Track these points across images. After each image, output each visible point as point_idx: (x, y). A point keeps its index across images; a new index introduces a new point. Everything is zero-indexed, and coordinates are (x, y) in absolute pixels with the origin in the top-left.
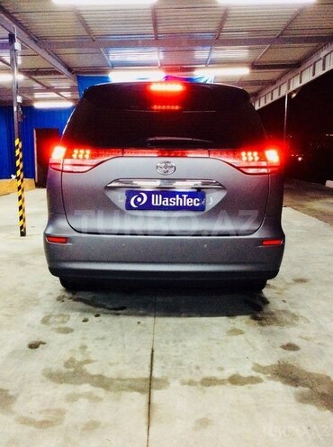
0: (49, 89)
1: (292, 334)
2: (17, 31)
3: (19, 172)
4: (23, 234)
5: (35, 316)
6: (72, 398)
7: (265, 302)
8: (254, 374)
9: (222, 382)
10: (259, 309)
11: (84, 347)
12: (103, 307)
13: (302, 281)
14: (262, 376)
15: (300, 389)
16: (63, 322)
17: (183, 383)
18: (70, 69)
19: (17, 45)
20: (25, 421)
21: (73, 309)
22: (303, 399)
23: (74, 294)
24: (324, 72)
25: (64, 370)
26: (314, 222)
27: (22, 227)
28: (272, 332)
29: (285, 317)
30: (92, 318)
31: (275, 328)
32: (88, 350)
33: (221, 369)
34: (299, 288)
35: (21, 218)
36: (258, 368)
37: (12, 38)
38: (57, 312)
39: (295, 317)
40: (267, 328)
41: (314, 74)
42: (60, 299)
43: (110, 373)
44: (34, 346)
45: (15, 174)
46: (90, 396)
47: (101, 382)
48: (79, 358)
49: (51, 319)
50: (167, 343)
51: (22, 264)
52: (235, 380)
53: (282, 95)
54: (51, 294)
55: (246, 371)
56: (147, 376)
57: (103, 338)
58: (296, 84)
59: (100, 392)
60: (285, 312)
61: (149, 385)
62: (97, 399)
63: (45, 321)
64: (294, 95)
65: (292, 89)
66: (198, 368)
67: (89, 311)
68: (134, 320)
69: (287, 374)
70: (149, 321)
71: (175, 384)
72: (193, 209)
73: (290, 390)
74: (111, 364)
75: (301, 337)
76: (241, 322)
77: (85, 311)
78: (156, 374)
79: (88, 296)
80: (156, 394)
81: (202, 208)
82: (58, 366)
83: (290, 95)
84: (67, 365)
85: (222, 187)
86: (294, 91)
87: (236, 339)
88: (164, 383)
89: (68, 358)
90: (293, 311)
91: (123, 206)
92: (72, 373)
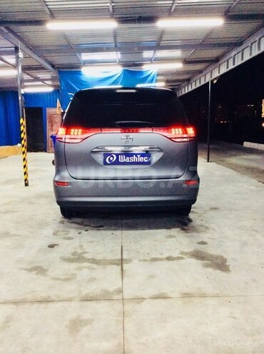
0: (37, 79)
1: (204, 237)
2: (20, 44)
3: (23, 142)
4: (27, 185)
5: (48, 231)
6: (80, 269)
7: (190, 221)
8: (180, 256)
9: (162, 260)
10: (186, 224)
11: (81, 246)
12: (90, 226)
13: (215, 209)
14: (184, 256)
15: (205, 262)
16: (66, 234)
17: (140, 261)
18: (53, 66)
19: (21, 55)
20: (56, 279)
21: (71, 228)
22: (207, 266)
23: (70, 219)
24: (234, 67)
25: (72, 257)
26: (229, 172)
27: (26, 180)
28: (192, 236)
29: (201, 228)
30: (83, 232)
31: (195, 234)
32: (84, 247)
33: (162, 254)
34: (213, 213)
35: (25, 173)
36: (182, 253)
37: (17, 49)
38: (61, 229)
39: (207, 228)
40: (190, 234)
41: (227, 68)
42: (62, 222)
43: (99, 257)
44: (52, 246)
45: (20, 143)
46: (89, 268)
47: (94, 261)
48: (79, 251)
49: (59, 233)
50: (130, 243)
51: (31, 203)
52: (169, 259)
53: (207, 81)
54: (55, 220)
55: (176, 254)
56: (120, 258)
57: (92, 242)
58: (216, 74)
59: (95, 266)
60: (202, 226)
61: (121, 262)
62: (93, 269)
63: (55, 234)
64: (215, 82)
65: (213, 77)
66: (148, 254)
67: (81, 229)
68: (109, 232)
69: (198, 255)
70: (118, 233)
71: (135, 261)
72: (143, 163)
73: (200, 262)
74: (99, 254)
75: (209, 238)
76: (175, 231)
77: (78, 228)
78: (125, 257)
79: (79, 220)
80: (125, 266)
81: (149, 163)
82: (68, 255)
83: (212, 81)
84: (73, 254)
85: (161, 150)
86: (215, 79)
87: (171, 239)
88: (129, 261)
89: (73, 251)
90: (207, 225)
91: (102, 163)
92: (77, 258)
